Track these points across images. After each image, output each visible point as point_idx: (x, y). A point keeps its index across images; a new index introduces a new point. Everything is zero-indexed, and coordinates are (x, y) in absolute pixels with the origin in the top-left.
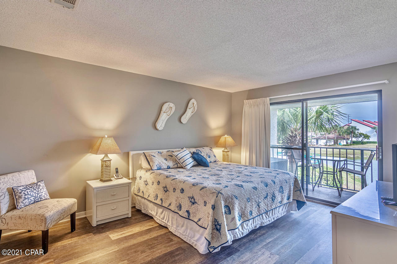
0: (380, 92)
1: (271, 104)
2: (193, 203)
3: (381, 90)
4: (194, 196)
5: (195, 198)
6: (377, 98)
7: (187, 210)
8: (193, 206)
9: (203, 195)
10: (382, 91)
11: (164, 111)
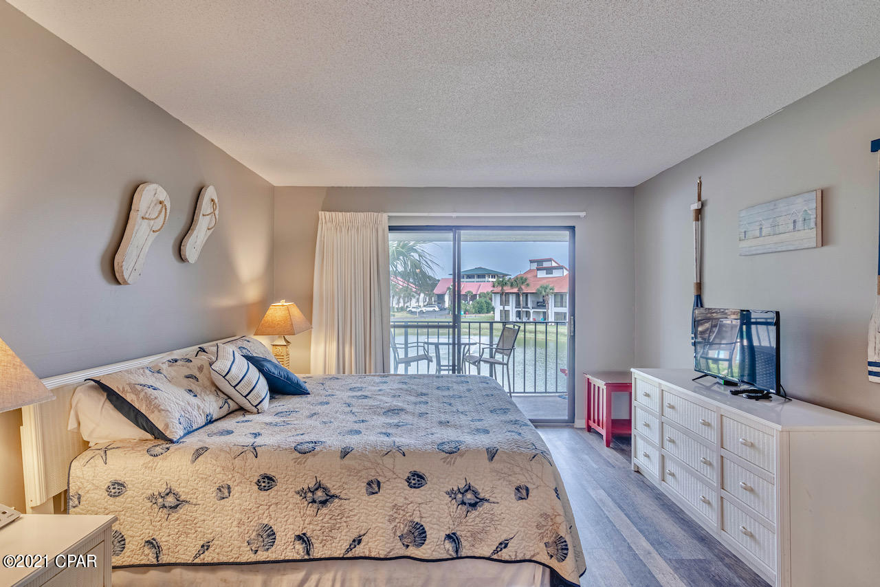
0: (572, 229)
1: (392, 229)
2: (474, 505)
3: (574, 227)
4: (472, 484)
5: (477, 487)
6: (568, 238)
7: (447, 533)
8: (473, 514)
9: (506, 470)
10: (576, 229)
11: (143, 215)
